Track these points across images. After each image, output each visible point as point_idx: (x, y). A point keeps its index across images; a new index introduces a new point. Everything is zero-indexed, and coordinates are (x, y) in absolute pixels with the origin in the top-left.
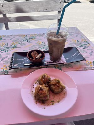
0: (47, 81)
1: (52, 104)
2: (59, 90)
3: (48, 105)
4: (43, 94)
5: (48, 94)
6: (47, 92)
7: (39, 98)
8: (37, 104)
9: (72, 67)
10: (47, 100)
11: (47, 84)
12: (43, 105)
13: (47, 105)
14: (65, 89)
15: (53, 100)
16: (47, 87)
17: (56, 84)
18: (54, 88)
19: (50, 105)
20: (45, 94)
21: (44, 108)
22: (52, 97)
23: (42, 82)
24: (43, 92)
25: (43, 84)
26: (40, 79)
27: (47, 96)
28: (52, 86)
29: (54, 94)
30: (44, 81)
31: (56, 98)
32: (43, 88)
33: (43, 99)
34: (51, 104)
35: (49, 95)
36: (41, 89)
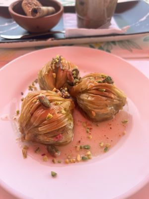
0: (67, 79)
1: (84, 159)
2: (109, 109)
3: (69, 161)
4: (51, 121)
5: (68, 123)
6: (67, 115)
7: (36, 136)
8: (25, 156)
9: (139, 47)
10: (65, 144)
11: (68, 91)
12: (49, 160)
13: (66, 163)
14: (125, 108)
15: (85, 143)
16: (66, 97)
17: (97, 90)
18: (90, 102)
19: (77, 161)
20: (58, 121)
21: (54, 175)
22: (81, 131)
23: (49, 82)
24: (50, 115)
25: (52, 90)
26: (45, 72)
27: (64, 130)
28: (84, 97)
29: (89, 122)
30: (56, 80)
31: (95, 136)
32: (51, 101)
33: (51, 140)
34: (79, 158)
35: (71, 127)
36: (43, 105)
